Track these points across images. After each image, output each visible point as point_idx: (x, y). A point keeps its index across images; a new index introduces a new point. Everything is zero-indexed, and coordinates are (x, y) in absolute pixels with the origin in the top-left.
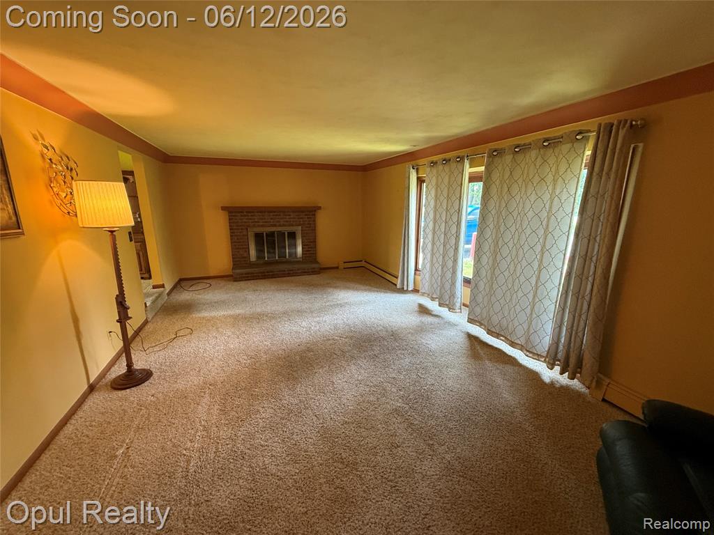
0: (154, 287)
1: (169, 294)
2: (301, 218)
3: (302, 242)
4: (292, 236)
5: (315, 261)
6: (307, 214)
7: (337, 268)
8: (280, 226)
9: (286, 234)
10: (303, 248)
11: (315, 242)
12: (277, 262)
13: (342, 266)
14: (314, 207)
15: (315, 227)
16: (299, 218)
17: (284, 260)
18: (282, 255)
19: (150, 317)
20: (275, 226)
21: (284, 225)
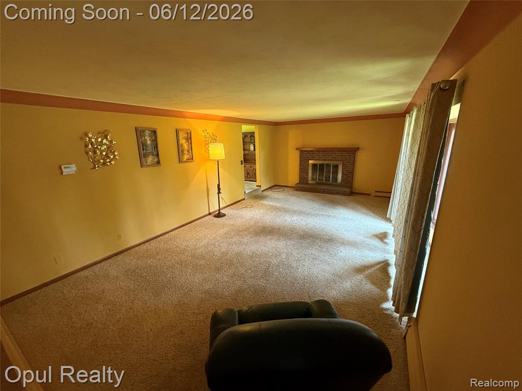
0: (257, 186)
1: (262, 191)
2: (344, 156)
3: (342, 172)
4: (336, 167)
5: (351, 187)
6: (350, 153)
7: (370, 195)
8: (328, 160)
9: (332, 166)
10: (342, 176)
11: (353, 173)
12: (324, 184)
13: (373, 194)
14: (355, 148)
15: (354, 162)
16: (342, 156)
17: (329, 183)
18: (328, 179)
19: (246, 198)
20: (326, 160)
21: (331, 160)
